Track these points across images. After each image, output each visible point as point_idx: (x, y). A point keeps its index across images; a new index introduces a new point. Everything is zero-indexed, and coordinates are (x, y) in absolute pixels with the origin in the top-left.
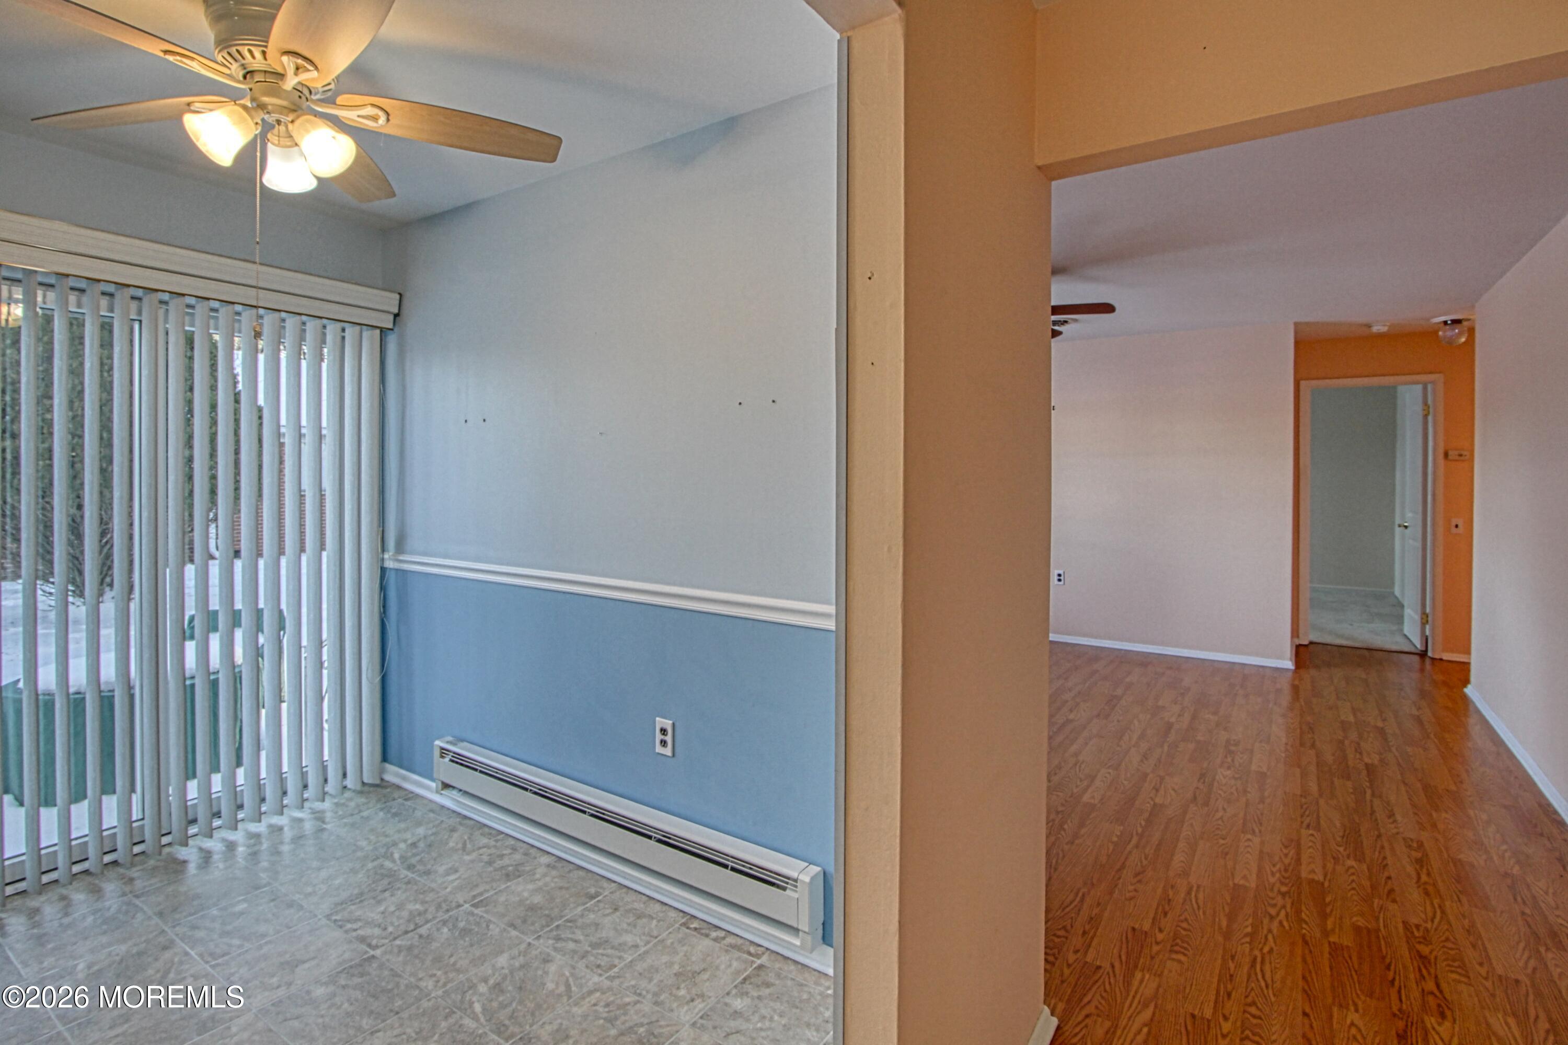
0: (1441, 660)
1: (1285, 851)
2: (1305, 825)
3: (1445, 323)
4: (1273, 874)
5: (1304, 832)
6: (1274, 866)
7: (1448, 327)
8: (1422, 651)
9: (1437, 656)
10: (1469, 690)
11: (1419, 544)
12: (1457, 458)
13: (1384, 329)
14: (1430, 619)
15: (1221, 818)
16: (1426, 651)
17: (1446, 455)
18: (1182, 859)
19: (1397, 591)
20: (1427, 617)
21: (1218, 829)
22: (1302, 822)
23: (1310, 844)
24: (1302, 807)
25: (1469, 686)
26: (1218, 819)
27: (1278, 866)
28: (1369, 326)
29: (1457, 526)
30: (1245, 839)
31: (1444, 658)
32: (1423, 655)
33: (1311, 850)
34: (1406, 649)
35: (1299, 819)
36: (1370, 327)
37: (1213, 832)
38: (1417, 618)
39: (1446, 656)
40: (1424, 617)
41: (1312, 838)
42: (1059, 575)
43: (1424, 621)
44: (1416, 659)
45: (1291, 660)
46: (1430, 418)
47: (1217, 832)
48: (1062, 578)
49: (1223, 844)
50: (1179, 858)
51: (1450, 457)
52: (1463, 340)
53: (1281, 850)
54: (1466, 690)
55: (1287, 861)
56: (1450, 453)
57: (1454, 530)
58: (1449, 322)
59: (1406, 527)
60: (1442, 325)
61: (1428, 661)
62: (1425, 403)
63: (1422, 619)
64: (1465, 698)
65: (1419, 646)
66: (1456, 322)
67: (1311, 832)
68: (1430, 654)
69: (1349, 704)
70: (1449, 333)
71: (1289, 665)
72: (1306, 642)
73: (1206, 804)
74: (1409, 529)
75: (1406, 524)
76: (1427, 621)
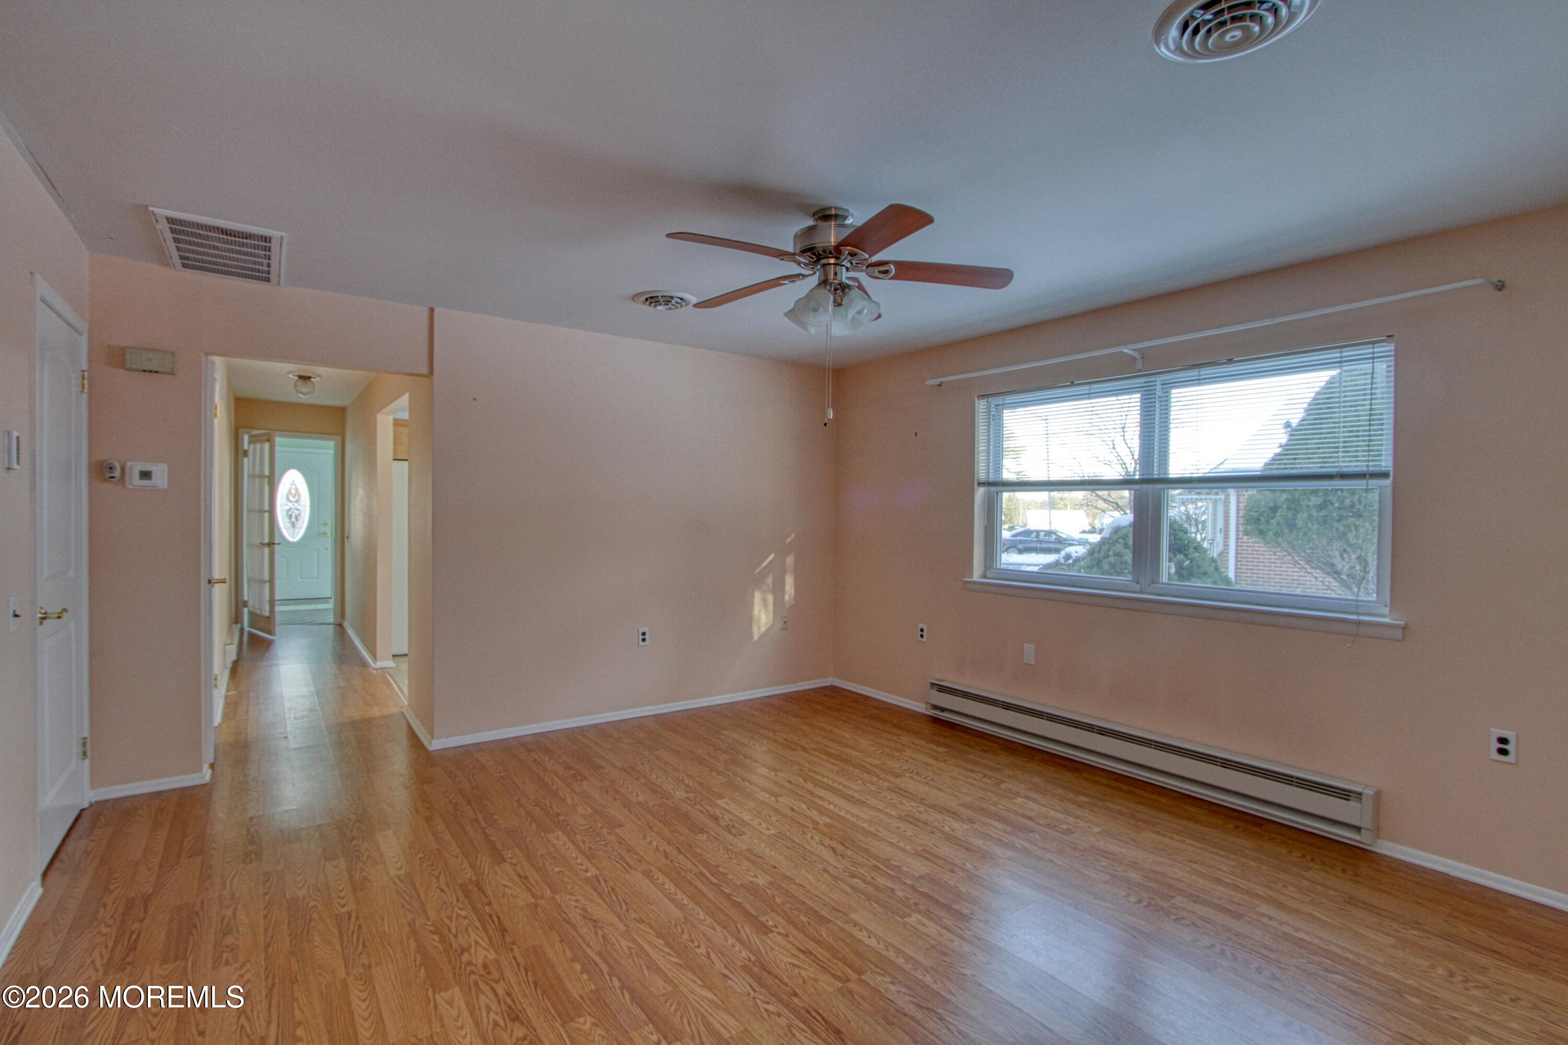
1: (364, 874)
2: (354, 916)
4: (366, 849)
5: (352, 906)
6: (368, 857)
15: (438, 878)
18: (439, 827)
21: (432, 866)
22: (357, 918)
23: (343, 894)
24: (364, 946)
26: (440, 874)
27: (365, 858)
30: (404, 868)
33: (341, 888)
35: (362, 921)
37: (434, 861)
41: (343, 902)
47: (430, 862)
49: (418, 853)
50: (441, 826)
53: (367, 873)
55: (360, 865)
67: (345, 910)
73: (463, 886)
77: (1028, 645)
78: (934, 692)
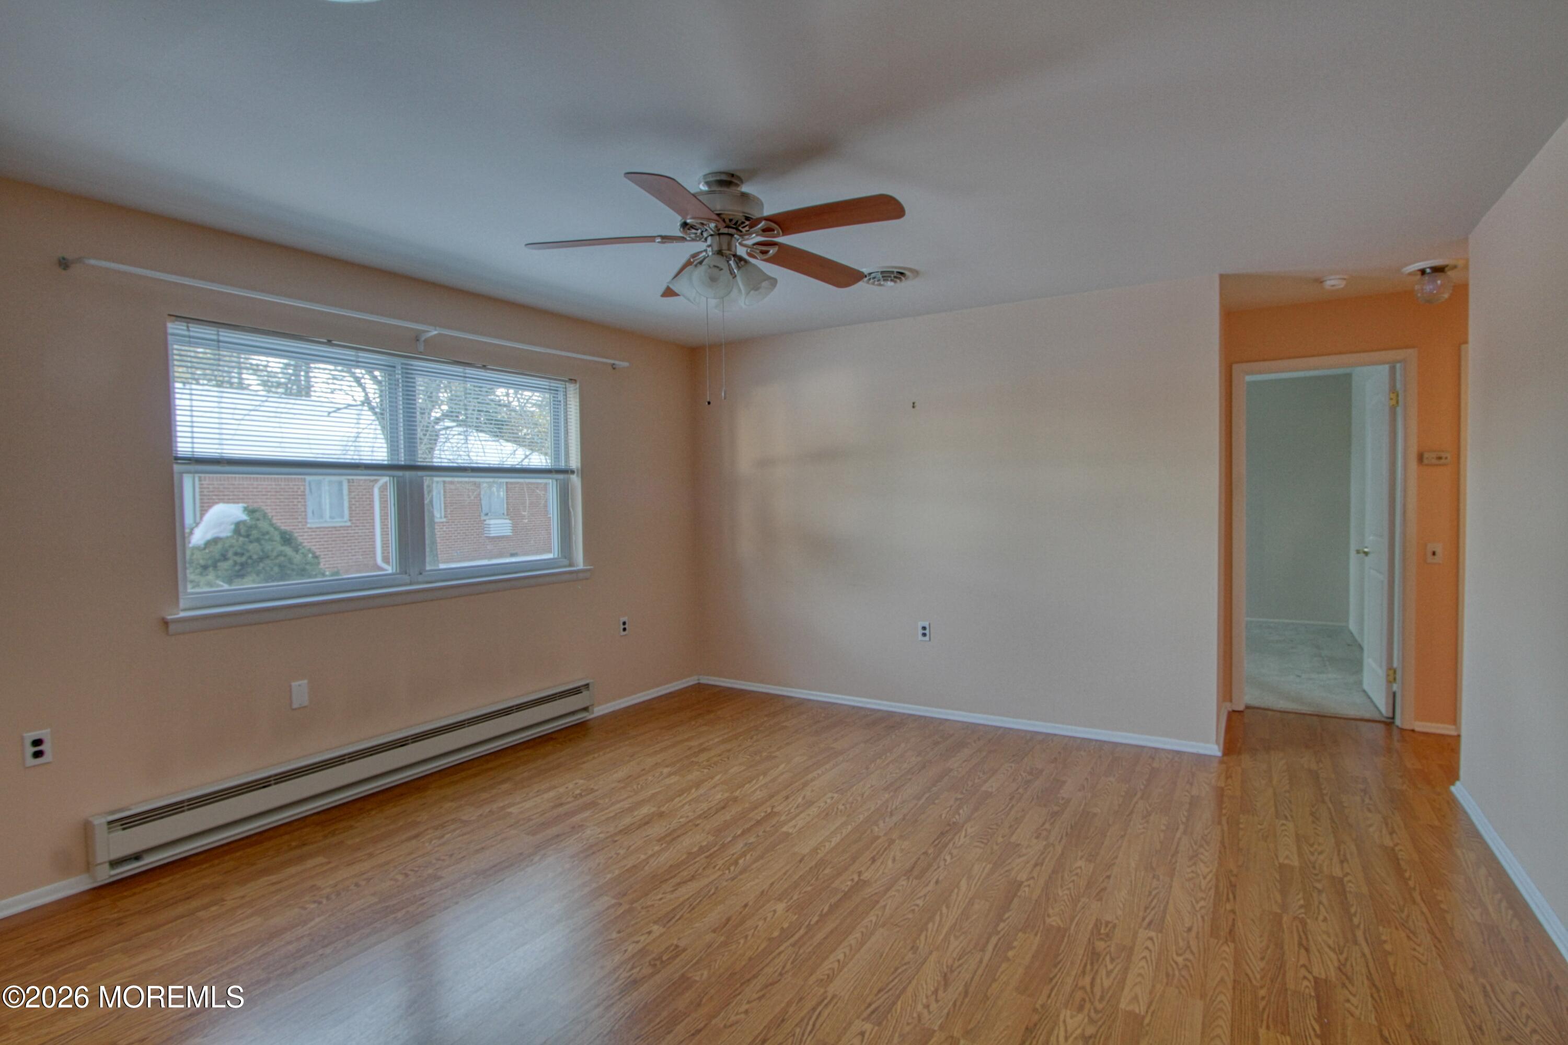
0: (1413, 731)
3: (1423, 272)
7: (1426, 278)
8: (1388, 718)
9: (1407, 726)
10: (1458, 790)
11: (1384, 578)
12: (1434, 461)
13: (1341, 284)
14: (1398, 676)
16: (1393, 718)
17: (1420, 458)
19: (1353, 627)
20: (1395, 672)
25: (1458, 783)
28: (1320, 281)
29: (1434, 553)
31: (1417, 729)
32: (1389, 723)
34: (1367, 715)
36: (1322, 282)
38: (1381, 672)
39: (1420, 726)
40: (1391, 672)
42: (924, 628)
43: (1391, 678)
44: (1380, 730)
45: (1217, 742)
46: (1399, 410)
48: (927, 632)
51: (1426, 461)
52: (1446, 296)
54: (1453, 788)
56: (1426, 455)
57: (1430, 559)
58: (1428, 271)
59: (1366, 554)
60: (1419, 276)
61: (1396, 736)
62: (1393, 389)
63: (1388, 675)
64: (1453, 802)
65: (1383, 709)
66: (1438, 270)
68: (1398, 722)
69: (1291, 825)
70: (1428, 288)
71: (1214, 750)
72: (1241, 708)
74: (1370, 556)
75: (1366, 550)
76: (1395, 679)
77: (297, 683)
78: (119, 834)
